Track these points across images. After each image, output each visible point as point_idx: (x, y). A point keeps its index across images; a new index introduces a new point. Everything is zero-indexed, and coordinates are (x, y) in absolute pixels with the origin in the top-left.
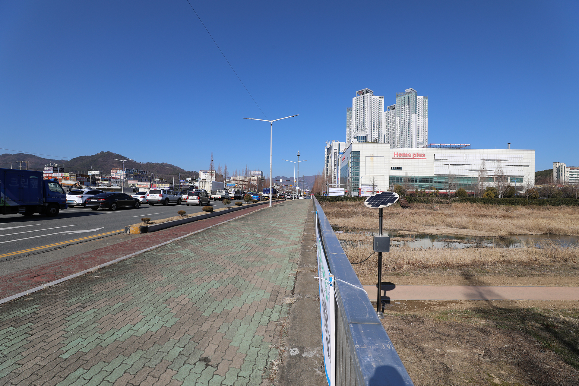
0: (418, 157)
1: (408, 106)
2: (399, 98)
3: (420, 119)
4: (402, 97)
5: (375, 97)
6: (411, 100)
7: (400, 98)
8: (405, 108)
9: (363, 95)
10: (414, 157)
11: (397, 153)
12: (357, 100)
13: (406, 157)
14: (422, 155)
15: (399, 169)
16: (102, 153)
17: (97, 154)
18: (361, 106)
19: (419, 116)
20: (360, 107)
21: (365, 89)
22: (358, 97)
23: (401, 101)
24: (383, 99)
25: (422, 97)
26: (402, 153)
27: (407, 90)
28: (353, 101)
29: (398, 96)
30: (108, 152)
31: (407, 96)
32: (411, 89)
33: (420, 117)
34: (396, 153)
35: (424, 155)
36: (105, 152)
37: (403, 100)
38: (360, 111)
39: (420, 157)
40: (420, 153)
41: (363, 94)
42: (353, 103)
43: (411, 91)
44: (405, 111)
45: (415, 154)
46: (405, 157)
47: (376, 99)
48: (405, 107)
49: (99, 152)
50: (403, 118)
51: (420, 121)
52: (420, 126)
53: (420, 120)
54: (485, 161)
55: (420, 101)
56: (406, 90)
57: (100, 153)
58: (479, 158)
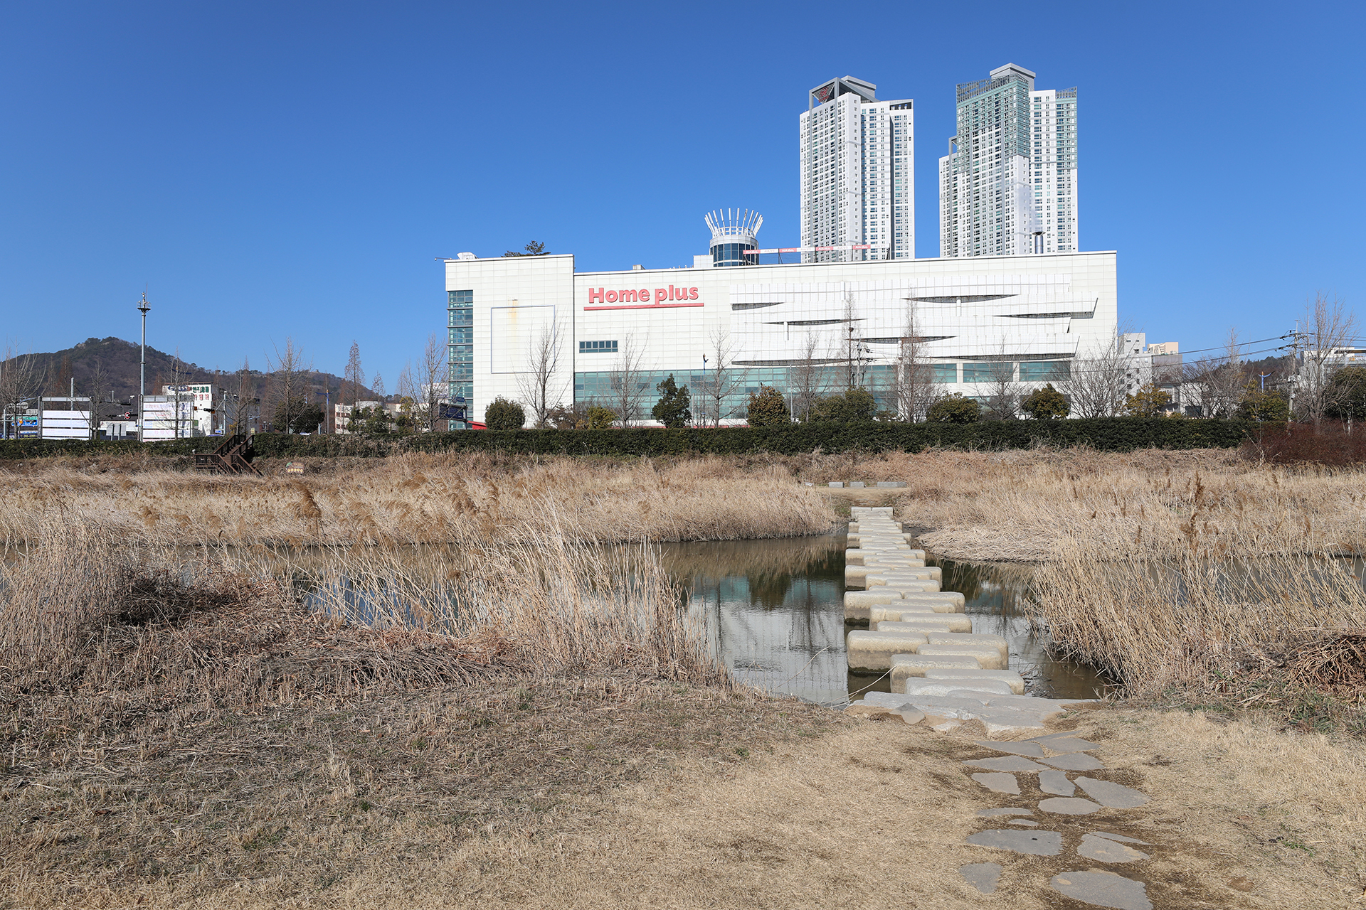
0: (675, 302)
1: (994, 131)
2: (967, 102)
3: (1044, 173)
4: (975, 99)
5: (878, 106)
6: (1003, 109)
7: (970, 102)
8: (987, 138)
9: (832, 102)
10: (661, 303)
11: (602, 290)
12: (814, 120)
13: (632, 303)
14: (689, 294)
15: (611, 346)
16: (92, 342)
17: (76, 347)
18: (824, 141)
19: (1038, 166)
20: (824, 145)
21: (836, 80)
22: (816, 110)
23: (972, 113)
24: (909, 113)
25: (1052, 93)
26: (617, 289)
27: (997, 73)
28: (802, 125)
29: (963, 96)
30: (110, 339)
31: (992, 93)
32: (1009, 65)
33: (1044, 166)
34: (596, 291)
35: (694, 290)
36: (101, 338)
37: (980, 110)
38: (824, 159)
39: (683, 302)
40: (681, 286)
41: (832, 97)
42: (802, 132)
43: (1008, 72)
44: (987, 149)
45: (663, 291)
46: (628, 304)
47: (878, 111)
48: (987, 134)
49: (82, 340)
50: (981, 176)
51: (1044, 184)
52: (1044, 201)
53: (1044, 177)
54: (920, 304)
55: (1044, 107)
56: (991, 73)
57: (86, 343)
58: (897, 295)
